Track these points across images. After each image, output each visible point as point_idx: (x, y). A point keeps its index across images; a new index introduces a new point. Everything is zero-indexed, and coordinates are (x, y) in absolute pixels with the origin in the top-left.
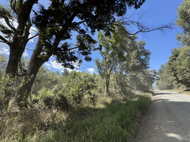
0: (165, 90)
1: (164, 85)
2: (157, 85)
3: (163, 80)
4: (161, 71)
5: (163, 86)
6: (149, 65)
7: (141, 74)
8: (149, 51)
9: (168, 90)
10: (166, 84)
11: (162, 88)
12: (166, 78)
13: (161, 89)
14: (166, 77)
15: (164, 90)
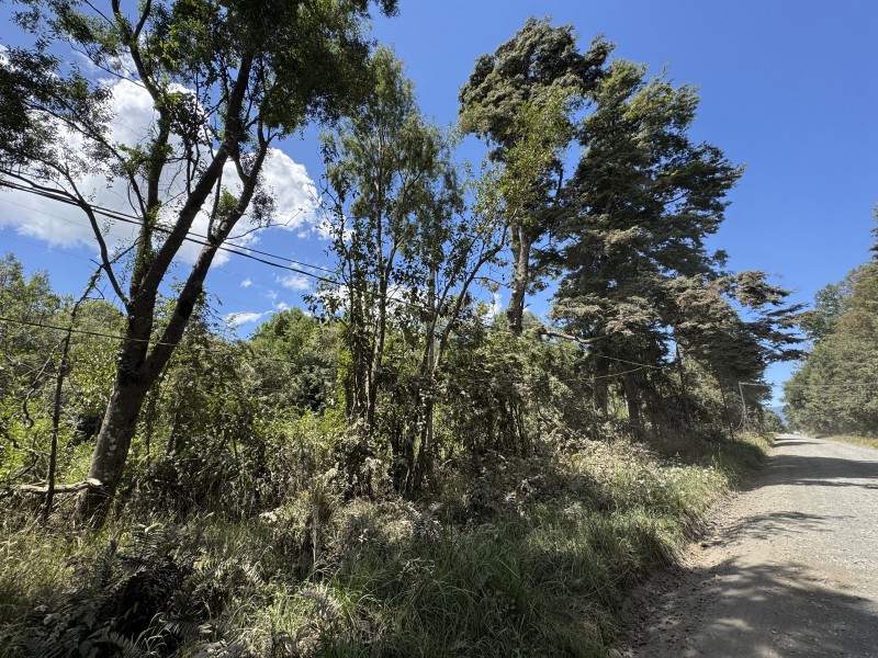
0: (844, 436)
1: (839, 405)
2: (797, 408)
3: (833, 375)
4: (820, 322)
5: (833, 413)
6: (723, 263)
7: (643, 307)
8: (717, 153)
9: (863, 435)
10: (850, 401)
11: (826, 423)
12: (849, 364)
13: (818, 430)
14: (850, 359)
15: (838, 437)
